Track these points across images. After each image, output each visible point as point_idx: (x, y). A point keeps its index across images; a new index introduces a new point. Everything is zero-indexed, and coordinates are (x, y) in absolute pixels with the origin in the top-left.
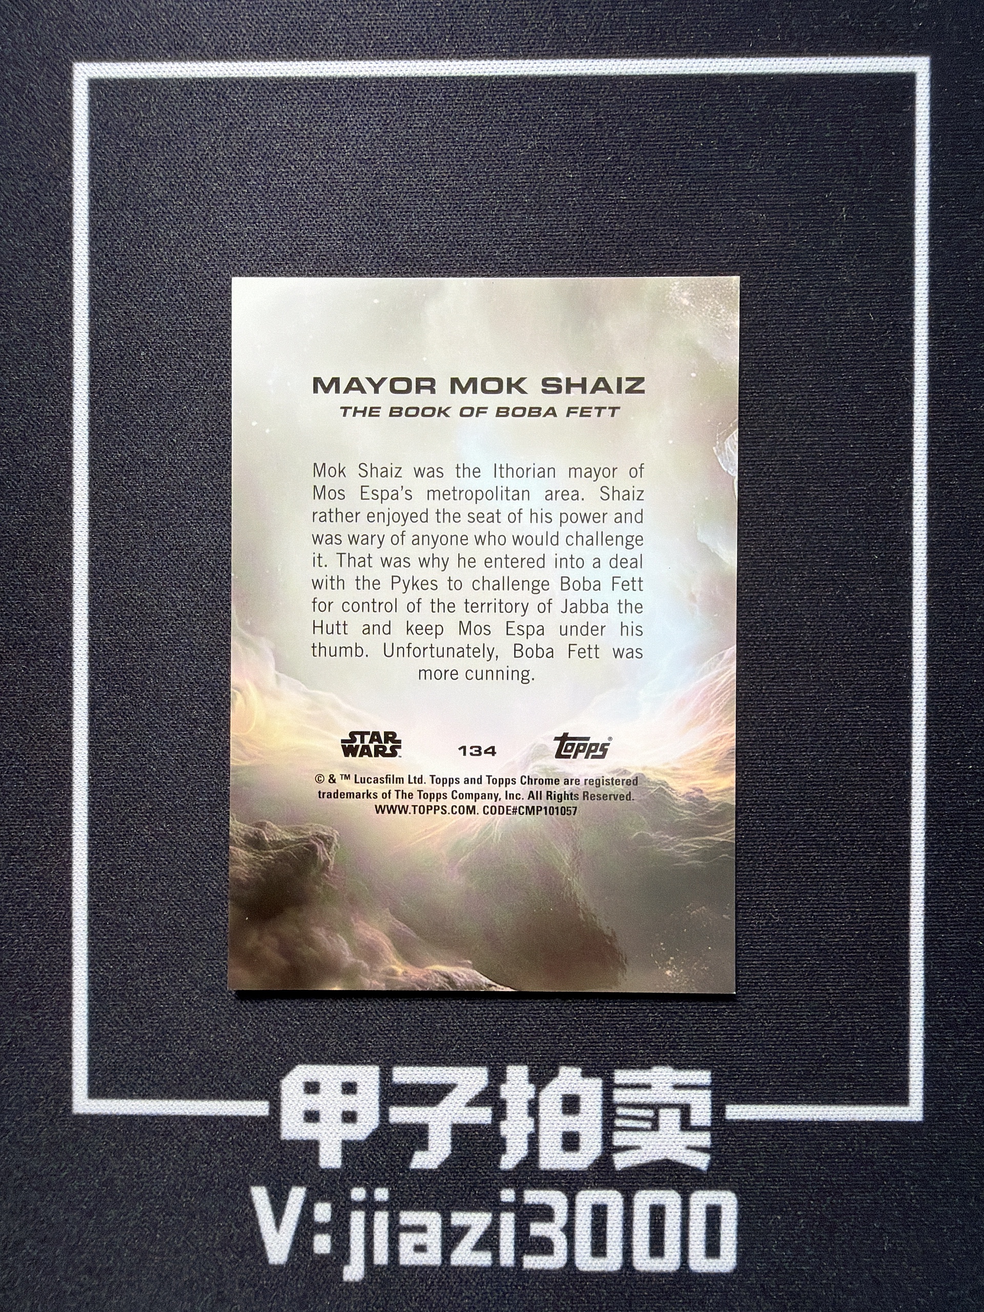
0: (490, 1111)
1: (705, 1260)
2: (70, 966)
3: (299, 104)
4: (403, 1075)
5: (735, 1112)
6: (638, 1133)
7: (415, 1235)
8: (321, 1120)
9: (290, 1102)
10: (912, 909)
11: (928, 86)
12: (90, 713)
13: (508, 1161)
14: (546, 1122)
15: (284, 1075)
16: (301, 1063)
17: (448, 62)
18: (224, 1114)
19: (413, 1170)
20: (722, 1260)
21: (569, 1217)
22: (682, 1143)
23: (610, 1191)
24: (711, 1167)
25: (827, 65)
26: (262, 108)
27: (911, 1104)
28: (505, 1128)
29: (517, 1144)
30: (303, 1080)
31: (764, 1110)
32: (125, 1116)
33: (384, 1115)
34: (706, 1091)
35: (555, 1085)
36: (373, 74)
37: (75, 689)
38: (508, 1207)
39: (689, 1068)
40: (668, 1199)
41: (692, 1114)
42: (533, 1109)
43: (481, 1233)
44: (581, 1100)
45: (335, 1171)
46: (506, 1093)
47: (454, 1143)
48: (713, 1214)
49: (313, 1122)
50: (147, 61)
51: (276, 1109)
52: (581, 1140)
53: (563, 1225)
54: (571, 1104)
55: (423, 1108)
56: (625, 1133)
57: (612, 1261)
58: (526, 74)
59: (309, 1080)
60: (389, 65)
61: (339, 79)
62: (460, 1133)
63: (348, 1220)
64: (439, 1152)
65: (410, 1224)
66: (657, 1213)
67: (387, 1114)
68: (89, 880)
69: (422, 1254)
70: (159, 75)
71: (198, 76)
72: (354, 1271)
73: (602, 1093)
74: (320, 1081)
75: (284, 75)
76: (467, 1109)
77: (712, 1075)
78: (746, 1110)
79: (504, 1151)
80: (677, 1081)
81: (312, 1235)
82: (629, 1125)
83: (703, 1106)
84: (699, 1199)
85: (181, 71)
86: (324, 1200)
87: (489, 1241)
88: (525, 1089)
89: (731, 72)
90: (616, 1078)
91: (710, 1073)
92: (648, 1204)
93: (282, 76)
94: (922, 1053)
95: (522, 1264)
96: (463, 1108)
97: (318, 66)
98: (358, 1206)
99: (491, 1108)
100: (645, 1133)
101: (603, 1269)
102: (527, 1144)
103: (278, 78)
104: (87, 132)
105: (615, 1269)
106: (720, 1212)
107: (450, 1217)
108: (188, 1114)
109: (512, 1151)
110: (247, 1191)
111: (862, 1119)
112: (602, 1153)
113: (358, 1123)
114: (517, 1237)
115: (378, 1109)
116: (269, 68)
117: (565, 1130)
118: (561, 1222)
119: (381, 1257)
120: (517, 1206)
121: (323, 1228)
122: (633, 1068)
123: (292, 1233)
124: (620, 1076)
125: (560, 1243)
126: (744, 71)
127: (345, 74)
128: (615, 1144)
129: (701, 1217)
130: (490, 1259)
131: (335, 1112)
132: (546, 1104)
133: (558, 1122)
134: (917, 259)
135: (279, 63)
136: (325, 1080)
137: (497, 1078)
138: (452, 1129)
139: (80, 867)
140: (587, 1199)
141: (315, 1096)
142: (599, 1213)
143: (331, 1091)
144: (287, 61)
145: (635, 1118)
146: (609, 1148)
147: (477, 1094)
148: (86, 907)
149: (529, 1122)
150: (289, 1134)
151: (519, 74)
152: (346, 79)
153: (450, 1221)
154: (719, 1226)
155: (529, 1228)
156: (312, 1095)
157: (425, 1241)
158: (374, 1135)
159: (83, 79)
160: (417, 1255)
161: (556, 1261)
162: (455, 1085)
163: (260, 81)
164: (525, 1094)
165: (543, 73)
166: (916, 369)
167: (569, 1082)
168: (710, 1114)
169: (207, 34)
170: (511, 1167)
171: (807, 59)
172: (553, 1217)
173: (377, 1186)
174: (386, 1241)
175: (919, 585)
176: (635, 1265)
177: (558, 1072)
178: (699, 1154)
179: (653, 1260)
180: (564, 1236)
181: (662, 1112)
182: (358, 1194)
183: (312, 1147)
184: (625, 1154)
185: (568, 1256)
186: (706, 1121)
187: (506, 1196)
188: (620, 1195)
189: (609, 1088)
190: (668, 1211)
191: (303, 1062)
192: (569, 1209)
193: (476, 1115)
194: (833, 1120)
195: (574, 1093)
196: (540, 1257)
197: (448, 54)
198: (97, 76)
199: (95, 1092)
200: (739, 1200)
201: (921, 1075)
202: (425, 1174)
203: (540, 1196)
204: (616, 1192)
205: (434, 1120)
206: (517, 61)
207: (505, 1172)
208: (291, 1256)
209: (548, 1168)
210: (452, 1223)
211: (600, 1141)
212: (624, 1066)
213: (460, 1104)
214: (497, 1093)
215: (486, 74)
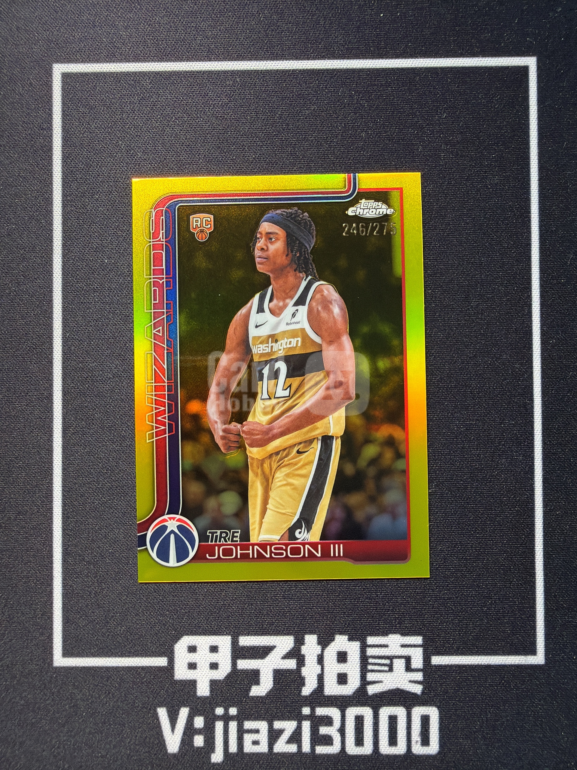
0: (295, 662)
1: (421, 748)
2: (52, 579)
3: (181, 86)
4: (245, 641)
5: (437, 660)
6: (381, 673)
7: (253, 735)
8: (197, 668)
9: (180, 658)
10: (536, 541)
11: (536, 73)
12: (63, 433)
13: (306, 691)
14: (328, 668)
15: (176, 642)
16: (185, 635)
17: (265, 62)
18: (141, 665)
19: (251, 696)
20: (430, 748)
21: (342, 723)
22: (406, 679)
23: (366, 708)
24: (423, 692)
25: (479, 62)
26: (160, 88)
27: (538, 655)
28: (305, 671)
29: (311, 681)
30: (187, 645)
31: (453, 659)
32: (84, 667)
33: (234, 664)
34: (419, 648)
35: (333, 646)
36: (223, 69)
37: (54, 420)
38: (306, 718)
39: (410, 635)
40: (399, 712)
41: (412, 662)
42: (320, 660)
43: (291, 733)
44: (348, 654)
45: (206, 698)
46: (304, 651)
47: (274, 680)
48: (425, 720)
49: (193, 669)
50: (95, 62)
51: (171, 661)
52: (348, 678)
53: (339, 728)
54: (342, 657)
55: (256, 660)
56: (373, 673)
57: (367, 749)
58: (309, 68)
59: (191, 645)
60: (231, 64)
61: (204, 72)
62: (278, 674)
63: (214, 727)
64: (266, 686)
65: (250, 728)
66: (393, 720)
67: (236, 664)
68: (63, 530)
69: (257, 746)
70: (101, 71)
71: (124, 70)
72: (217, 757)
73: (360, 650)
74: (197, 645)
75: (172, 69)
76: (282, 661)
77: (423, 639)
78: (443, 659)
79: (304, 684)
80: (403, 643)
81: (193, 736)
82: (376, 669)
83: (418, 657)
84: (417, 711)
85: (114, 68)
86: (200, 715)
87: (296, 738)
88: (315, 648)
89: (425, 66)
90: (368, 641)
91: (422, 638)
92: (387, 715)
93: (171, 70)
94: (544, 624)
95: (315, 751)
96: (280, 660)
97: (191, 64)
98: (219, 718)
99: (296, 660)
100: (385, 673)
101: (362, 753)
102: (317, 680)
103: (169, 71)
104: (61, 103)
105: (368, 753)
106: (429, 719)
107: (273, 724)
108: (120, 665)
109: (309, 685)
110: (155, 711)
111: (509, 664)
112: (361, 685)
113: (219, 670)
114: (312, 735)
115: (230, 661)
116: (164, 66)
117: (339, 672)
118: (337, 726)
119: (233, 748)
120: (312, 717)
121: (199, 732)
122: (378, 635)
123: (181, 735)
124: (371, 640)
125: (336, 739)
126: (432, 66)
127: (207, 69)
128: (368, 680)
129: (418, 722)
130: (296, 748)
131: (206, 663)
132: (327, 657)
133: (335, 667)
134: (532, 170)
135: (169, 63)
136: (200, 644)
137: (299, 642)
138: (274, 672)
139: (57, 522)
140: (352, 712)
141: (194, 654)
142: (359, 720)
143: (203, 651)
144: (174, 62)
145: (379, 664)
146: (364, 682)
147: (288, 651)
148: (61, 546)
149: (318, 667)
150: (179, 677)
151: (306, 68)
152: (207, 72)
153: (273, 726)
154: (429, 727)
155: (319, 730)
156: (192, 653)
157: (258, 738)
158: (228, 676)
159: (58, 73)
160: (253, 746)
161: (334, 749)
162: (275, 647)
163: (159, 73)
164: (315, 651)
165: (319, 68)
166: (532, 232)
167: (341, 644)
168: (422, 661)
169: (129, 47)
170: (308, 694)
171: (468, 58)
172: (333, 723)
173: (231, 706)
174: (236, 738)
175: (536, 355)
176: (380, 751)
177: (334, 639)
178: (416, 685)
179: (391, 748)
180: (339, 734)
181: (395, 661)
182: (220, 711)
183: (193, 683)
184: (373, 686)
185: (342, 746)
186: (420, 666)
187: (305, 711)
188: (371, 710)
189: (364, 647)
190: (399, 719)
191: (187, 634)
192: (342, 719)
193: (287, 664)
194: (492, 664)
195: (344, 650)
196: (325, 747)
197: (265, 57)
198: (66, 71)
199: (66, 653)
200: (439, 712)
201: (543, 638)
202: (258, 699)
203: (325, 711)
204: (369, 708)
205: (263, 667)
206: (304, 61)
207: (304, 697)
208: (180, 748)
209: (329, 694)
210: (274, 727)
211: (359, 678)
212: (371, 635)
213: (278, 658)
214: (299, 650)
215: (287, 68)
